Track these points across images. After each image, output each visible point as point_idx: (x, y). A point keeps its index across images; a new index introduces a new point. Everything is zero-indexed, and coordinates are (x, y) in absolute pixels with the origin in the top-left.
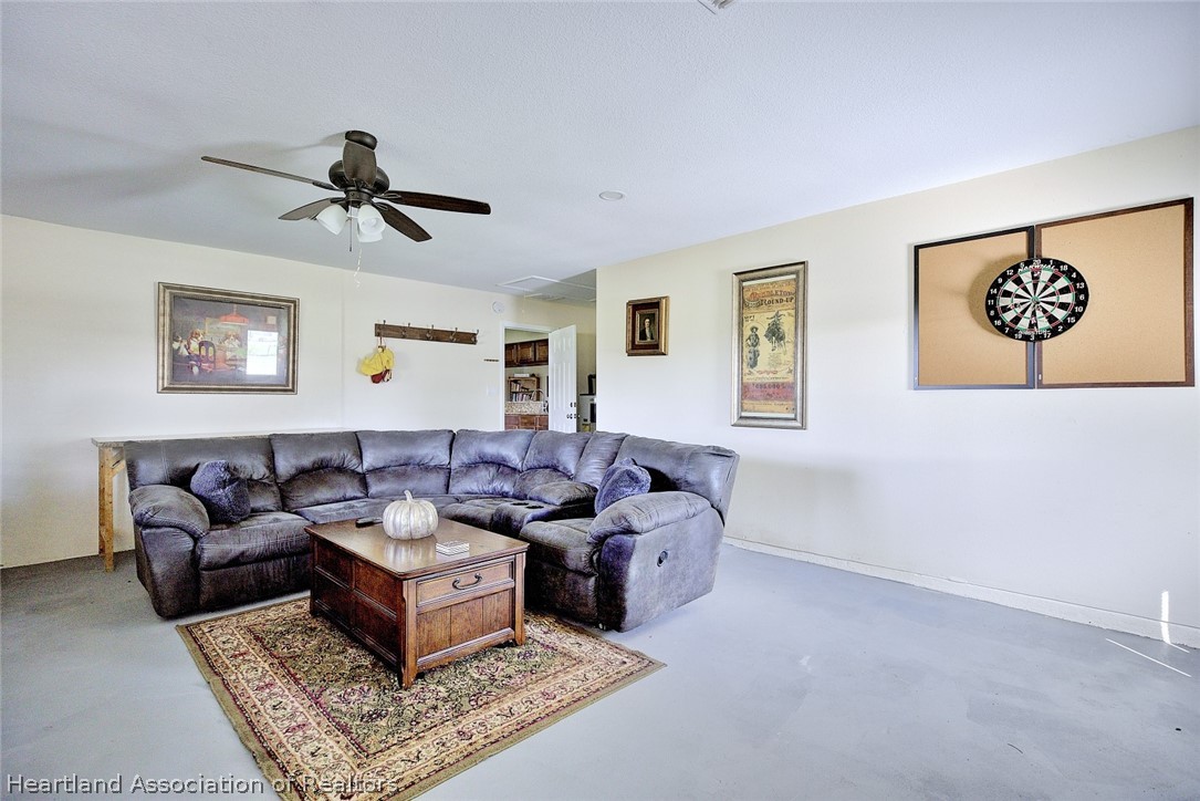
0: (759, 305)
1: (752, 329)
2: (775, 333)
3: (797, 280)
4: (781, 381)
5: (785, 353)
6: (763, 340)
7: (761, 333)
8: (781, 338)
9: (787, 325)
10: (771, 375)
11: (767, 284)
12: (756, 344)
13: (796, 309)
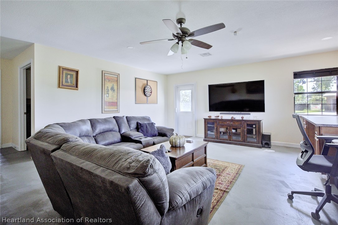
0: (109, 81)
1: (107, 87)
2: (112, 89)
3: (117, 77)
4: (114, 101)
5: (115, 94)
6: (110, 90)
7: (110, 88)
8: (114, 91)
9: (115, 88)
10: (112, 100)
11: (111, 76)
12: (108, 91)
13: (117, 84)
